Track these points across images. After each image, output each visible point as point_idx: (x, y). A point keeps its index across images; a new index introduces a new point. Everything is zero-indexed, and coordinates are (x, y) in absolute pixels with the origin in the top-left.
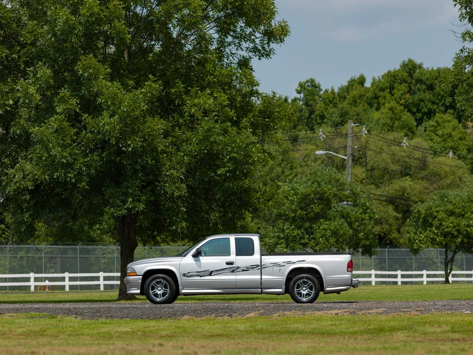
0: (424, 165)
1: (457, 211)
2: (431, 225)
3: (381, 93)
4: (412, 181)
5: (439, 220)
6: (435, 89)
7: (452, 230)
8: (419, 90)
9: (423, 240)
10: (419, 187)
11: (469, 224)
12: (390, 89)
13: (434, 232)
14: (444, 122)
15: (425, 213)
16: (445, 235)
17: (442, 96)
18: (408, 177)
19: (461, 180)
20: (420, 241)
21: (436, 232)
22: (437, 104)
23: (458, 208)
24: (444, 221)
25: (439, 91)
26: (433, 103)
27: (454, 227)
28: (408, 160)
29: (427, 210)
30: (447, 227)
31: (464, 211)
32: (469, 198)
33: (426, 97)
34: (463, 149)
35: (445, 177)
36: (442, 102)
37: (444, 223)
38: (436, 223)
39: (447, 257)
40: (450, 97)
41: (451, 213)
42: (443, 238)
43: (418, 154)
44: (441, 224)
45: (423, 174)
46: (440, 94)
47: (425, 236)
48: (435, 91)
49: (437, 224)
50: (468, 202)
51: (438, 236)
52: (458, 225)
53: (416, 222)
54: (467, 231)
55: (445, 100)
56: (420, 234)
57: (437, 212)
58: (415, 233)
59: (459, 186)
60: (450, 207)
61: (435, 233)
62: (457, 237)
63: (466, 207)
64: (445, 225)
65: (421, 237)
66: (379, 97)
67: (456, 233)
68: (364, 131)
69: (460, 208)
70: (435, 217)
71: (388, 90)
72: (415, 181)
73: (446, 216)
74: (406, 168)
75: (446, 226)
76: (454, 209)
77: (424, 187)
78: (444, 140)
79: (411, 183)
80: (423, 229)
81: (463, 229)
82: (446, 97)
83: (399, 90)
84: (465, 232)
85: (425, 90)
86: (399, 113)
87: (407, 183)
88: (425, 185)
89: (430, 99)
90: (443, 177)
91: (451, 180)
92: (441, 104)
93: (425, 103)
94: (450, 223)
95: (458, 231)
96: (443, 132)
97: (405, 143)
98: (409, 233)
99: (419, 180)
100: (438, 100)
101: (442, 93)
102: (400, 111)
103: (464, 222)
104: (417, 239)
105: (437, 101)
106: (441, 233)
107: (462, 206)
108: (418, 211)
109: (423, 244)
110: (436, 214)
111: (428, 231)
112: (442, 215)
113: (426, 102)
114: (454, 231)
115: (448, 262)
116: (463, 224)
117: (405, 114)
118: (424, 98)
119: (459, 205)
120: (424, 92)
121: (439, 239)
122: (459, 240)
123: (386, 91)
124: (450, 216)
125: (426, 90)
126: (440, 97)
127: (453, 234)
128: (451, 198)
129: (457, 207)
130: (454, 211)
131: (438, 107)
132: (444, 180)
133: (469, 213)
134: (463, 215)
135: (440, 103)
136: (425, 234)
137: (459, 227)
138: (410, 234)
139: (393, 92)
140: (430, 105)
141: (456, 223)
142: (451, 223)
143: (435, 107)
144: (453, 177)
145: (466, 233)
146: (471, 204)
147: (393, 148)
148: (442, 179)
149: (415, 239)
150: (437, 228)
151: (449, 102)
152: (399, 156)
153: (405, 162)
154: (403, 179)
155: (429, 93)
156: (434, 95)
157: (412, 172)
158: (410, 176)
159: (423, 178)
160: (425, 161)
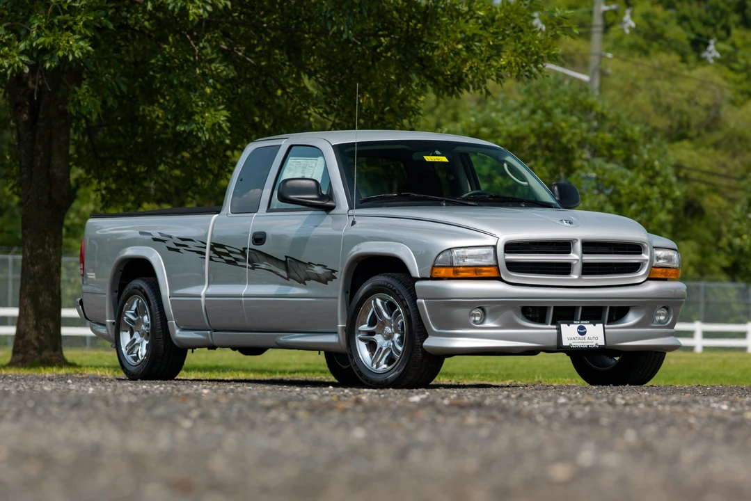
0: (713, 123)
4: (694, 149)
10: (709, 161)
14: (746, 45)
17: (723, 13)
18: (686, 143)
22: (713, 25)
26: (706, 23)
28: (686, 107)
33: (692, 14)
36: (723, 21)
40: (737, 11)
43: (705, 99)
46: (718, 8)
55: (727, 19)
68: (627, 22)
72: (702, 150)
74: (680, 125)
77: (717, 162)
79: (693, 153)
82: (729, 13)
87: (684, 152)
89: (700, 18)
92: (719, 26)
93: (690, 23)
99: (707, 147)
100: (715, 17)
101: (722, 5)
105: (713, 21)
113: (692, 21)
118: (689, 15)
126: (718, 13)
135: (718, 22)
140: (700, 28)
143: (710, 30)
147: (658, 83)
152: (669, 100)
153: (681, 112)
154: (677, 144)
155: (699, 6)
156: (707, 10)
157: (693, 133)
158: (691, 139)
159: (716, 145)
160: (717, 112)
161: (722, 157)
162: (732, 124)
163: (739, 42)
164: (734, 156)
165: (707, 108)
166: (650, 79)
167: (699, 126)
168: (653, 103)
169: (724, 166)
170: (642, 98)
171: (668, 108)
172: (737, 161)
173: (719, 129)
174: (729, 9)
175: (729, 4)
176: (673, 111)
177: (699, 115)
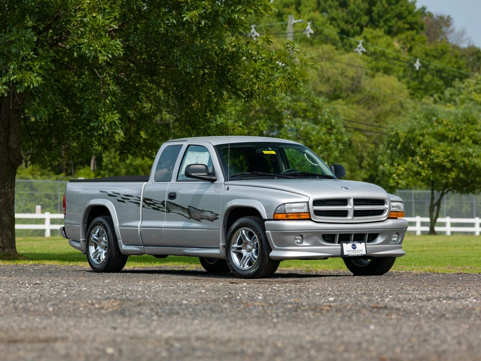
0: (356, 88)
1: (451, 135)
2: (413, 154)
3: (286, 10)
4: (345, 105)
5: (425, 147)
6: (349, 6)
7: (443, 161)
8: (330, 7)
9: (402, 174)
10: (355, 112)
11: (466, 153)
12: (296, 5)
13: (418, 163)
14: (374, 38)
15: (406, 137)
16: (434, 167)
17: (358, 15)
18: (340, 101)
19: (402, 107)
20: (398, 175)
21: (421, 163)
22: (351, 23)
23: (452, 131)
24: (432, 148)
25: (354, 9)
26: (347, 22)
27: (447, 157)
28: (340, 79)
29: (409, 132)
30: (437, 157)
31: (460, 134)
32: (465, 117)
33: (338, 16)
34: (399, 71)
35: (383, 102)
36: (358, 21)
37: (432, 151)
38: (421, 150)
39: (433, 199)
40: (367, 15)
41: (442, 138)
42: (431, 172)
43: (351, 73)
44: (428, 153)
45: (358, 96)
46: (354, 12)
47: (406, 169)
48: (349, 8)
49: (423, 152)
50: (464, 123)
51: (423, 168)
52: (452, 154)
53: (392, 149)
54: (464, 162)
55: (361, 20)
56: (399, 165)
57: (423, 135)
58: (392, 165)
59: (400, 113)
60: (440, 129)
61: (420, 165)
62: (450, 170)
63: (462, 129)
64: (434, 154)
65: (400, 170)
66: (283, 14)
67: (449, 165)
68: (308, 30)
69: (453, 131)
70: (419, 143)
71: (294, 6)
72: (350, 105)
73: (436, 141)
74: (335, 90)
75: (436, 154)
76: (446, 131)
77: (360, 113)
78: (376, 59)
79: (345, 107)
80: (401, 159)
81: (459, 159)
82: (361, 15)
83: (306, 6)
84: (462, 164)
85: (337, 6)
86: (320, 25)
87: (340, 107)
88: (363, 111)
89: (343, 18)
90: (380, 102)
91: (391, 106)
92: (355, 24)
93: (337, 22)
94: (440, 152)
95: (452, 161)
96: (375, 49)
97: (360, 48)
98: (383, 164)
99: (354, 103)
100: (353, 18)
101: (357, 11)
102: (321, 24)
103: (461, 150)
104: (394, 173)
105: (351, 20)
106: (429, 166)
107: (457, 128)
108: (397, 134)
109: (402, 179)
110: (421, 138)
111: (409, 162)
112: (428, 140)
113: (338, 20)
114: (447, 162)
115: (435, 205)
116: (460, 152)
117: (327, 28)
118: (336, 17)
119: (453, 127)
120: (337, 9)
121: (425, 173)
122: (453, 175)
123: (291, 7)
124: (440, 141)
125: (339, 7)
126: (355, 15)
127: (444, 167)
128: (442, 116)
129: (449, 130)
130: (446, 134)
131: (353, 27)
132: (382, 106)
133: (467, 138)
134: (459, 141)
135: (355, 21)
136: (406, 166)
137: (454, 157)
138: (384, 166)
139: (299, 8)
140: (343, 25)
141: (449, 151)
142: (442, 151)
143: (350, 26)
144: (393, 102)
145: (464, 165)
146: (468, 126)
147: (323, 64)
148: (379, 105)
149: (392, 172)
150: (423, 158)
151: (365, 21)
152: (329, 74)
153: (337, 81)
154: (334, 102)
155: (343, 11)
156: (348, 13)
157: (344, 95)
158: (343, 99)
159: (358, 102)
160: (359, 82)
161: (362, 109)
162: (368, 89)
163: (369, 36)
164: (369, 109)
165: (353, 79)
167: (347, 90)
168: (319, 76)
169: (364, 115)
171: (328, 79)
172: (371, 112)
173: (360, 92)
174: (361, 13)
175: (361, 10)
176: (331, 82)
177: (347, 83)
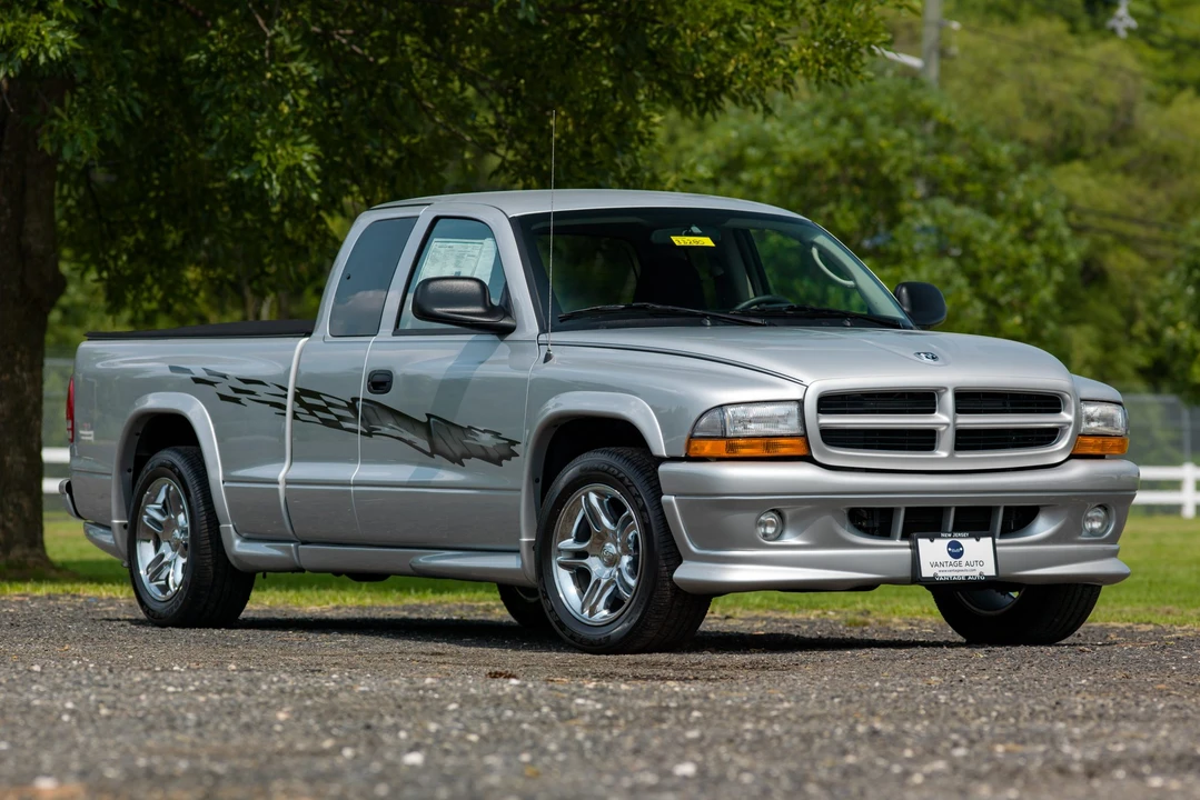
0: (1120, 132)
4: (1090, 175)
10: (1115, 195)
18: (1078, 166)
28: (1080, 108)
35: (1191, 169)
43: (1111, 93)
45: (1128, 153)
72: (1102, 178)
74: (1067, 137)
77: (1130, 196)
79: (1090, 181)
87: (1075, 181)
88: (1137, 191)
99: (1113, 173)
132: (1188, 179)
147: (1034, 68)
148: (1180, 176)
152: (1051, 96)
153: (1070, 115)
154: (1063, 168)
157: (1088, 149)
158: (1086, 159)
159: (1126, 169)
160: (1129, 115)
161: (1136, 188)
162: (1153, 135)
164: (1155, 186)
165: (1113, 109)
166: (1018, 62)
167: (1098, 138)
168: (1025, 100)
169: (1140, 202)
170: (1006, 93)
171: (1049, 110)
172: (1160, 194)
173: (1131, 142)
176: (1056, 114)
177: (1095, 120)
